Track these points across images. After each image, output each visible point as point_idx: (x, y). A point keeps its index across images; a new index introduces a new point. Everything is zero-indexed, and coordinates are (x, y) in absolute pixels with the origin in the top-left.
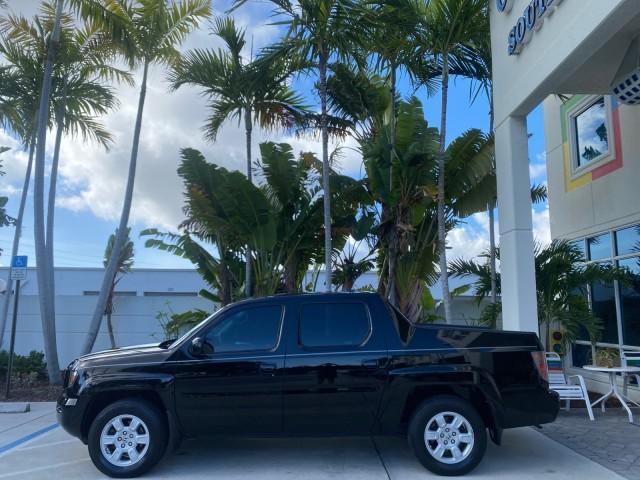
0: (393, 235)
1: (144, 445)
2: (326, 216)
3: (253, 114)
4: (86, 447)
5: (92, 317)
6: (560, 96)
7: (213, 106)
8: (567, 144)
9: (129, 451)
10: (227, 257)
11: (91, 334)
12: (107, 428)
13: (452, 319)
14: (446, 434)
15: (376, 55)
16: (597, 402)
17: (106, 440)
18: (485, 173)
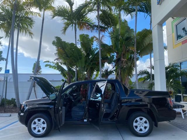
0: (120, 62)
1: (45, 127)
2: (99, 57)
3: (77, 26)
4: (27, 128)
5: (29, 88)
6: (173, 18)
7: (64, 24)
8: (173, 34)
9: (40, 129)
10: (70, 70)
11: (29, 93)
12: (33, 122)
13: (139, 88)
14: (140, 124)
15: (114, 7)
16: (185, 113)
17: (33, 126)
18: (149, 43)
